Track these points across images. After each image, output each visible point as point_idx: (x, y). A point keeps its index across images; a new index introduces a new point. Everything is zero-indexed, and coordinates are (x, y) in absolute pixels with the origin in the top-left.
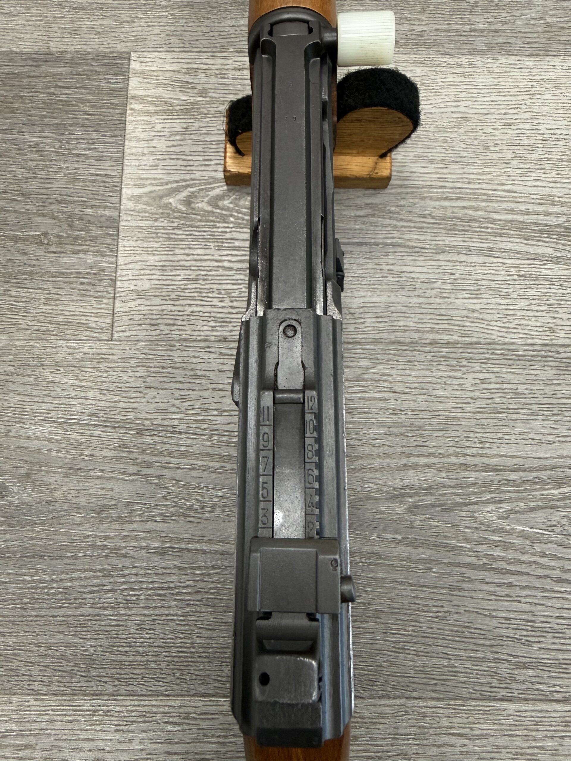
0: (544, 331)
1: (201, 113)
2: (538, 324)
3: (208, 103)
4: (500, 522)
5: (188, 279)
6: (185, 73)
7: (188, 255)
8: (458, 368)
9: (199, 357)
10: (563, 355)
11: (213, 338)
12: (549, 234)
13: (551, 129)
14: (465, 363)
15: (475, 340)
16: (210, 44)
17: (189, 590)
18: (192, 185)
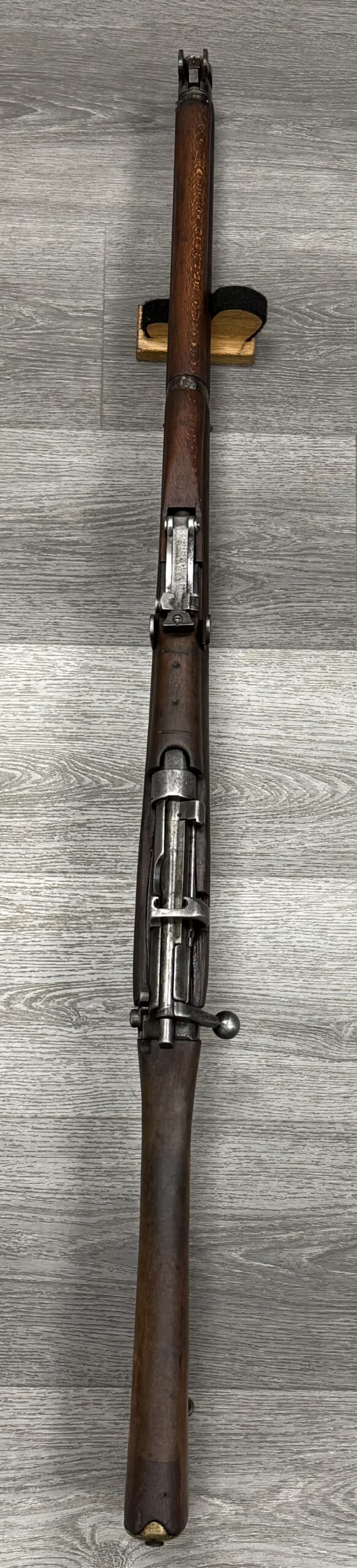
0: (284, 1110)
1: (19, 927)
2: (280, 1105)
3: (24, 917)
4: (241, 1258)
5: (8, 1068)
6: (5, 891)
7: (8, 1047)
8: (216, 1140)
9: (15, 1130)
10: (297, 1130)
11: (27, 1116)
12: (293, 1031)
13: (301, 942)
14: (222, 1136)
15: (230, 1117)
16: (26, 865)
17: (8, 1310)
18: (11, 989)
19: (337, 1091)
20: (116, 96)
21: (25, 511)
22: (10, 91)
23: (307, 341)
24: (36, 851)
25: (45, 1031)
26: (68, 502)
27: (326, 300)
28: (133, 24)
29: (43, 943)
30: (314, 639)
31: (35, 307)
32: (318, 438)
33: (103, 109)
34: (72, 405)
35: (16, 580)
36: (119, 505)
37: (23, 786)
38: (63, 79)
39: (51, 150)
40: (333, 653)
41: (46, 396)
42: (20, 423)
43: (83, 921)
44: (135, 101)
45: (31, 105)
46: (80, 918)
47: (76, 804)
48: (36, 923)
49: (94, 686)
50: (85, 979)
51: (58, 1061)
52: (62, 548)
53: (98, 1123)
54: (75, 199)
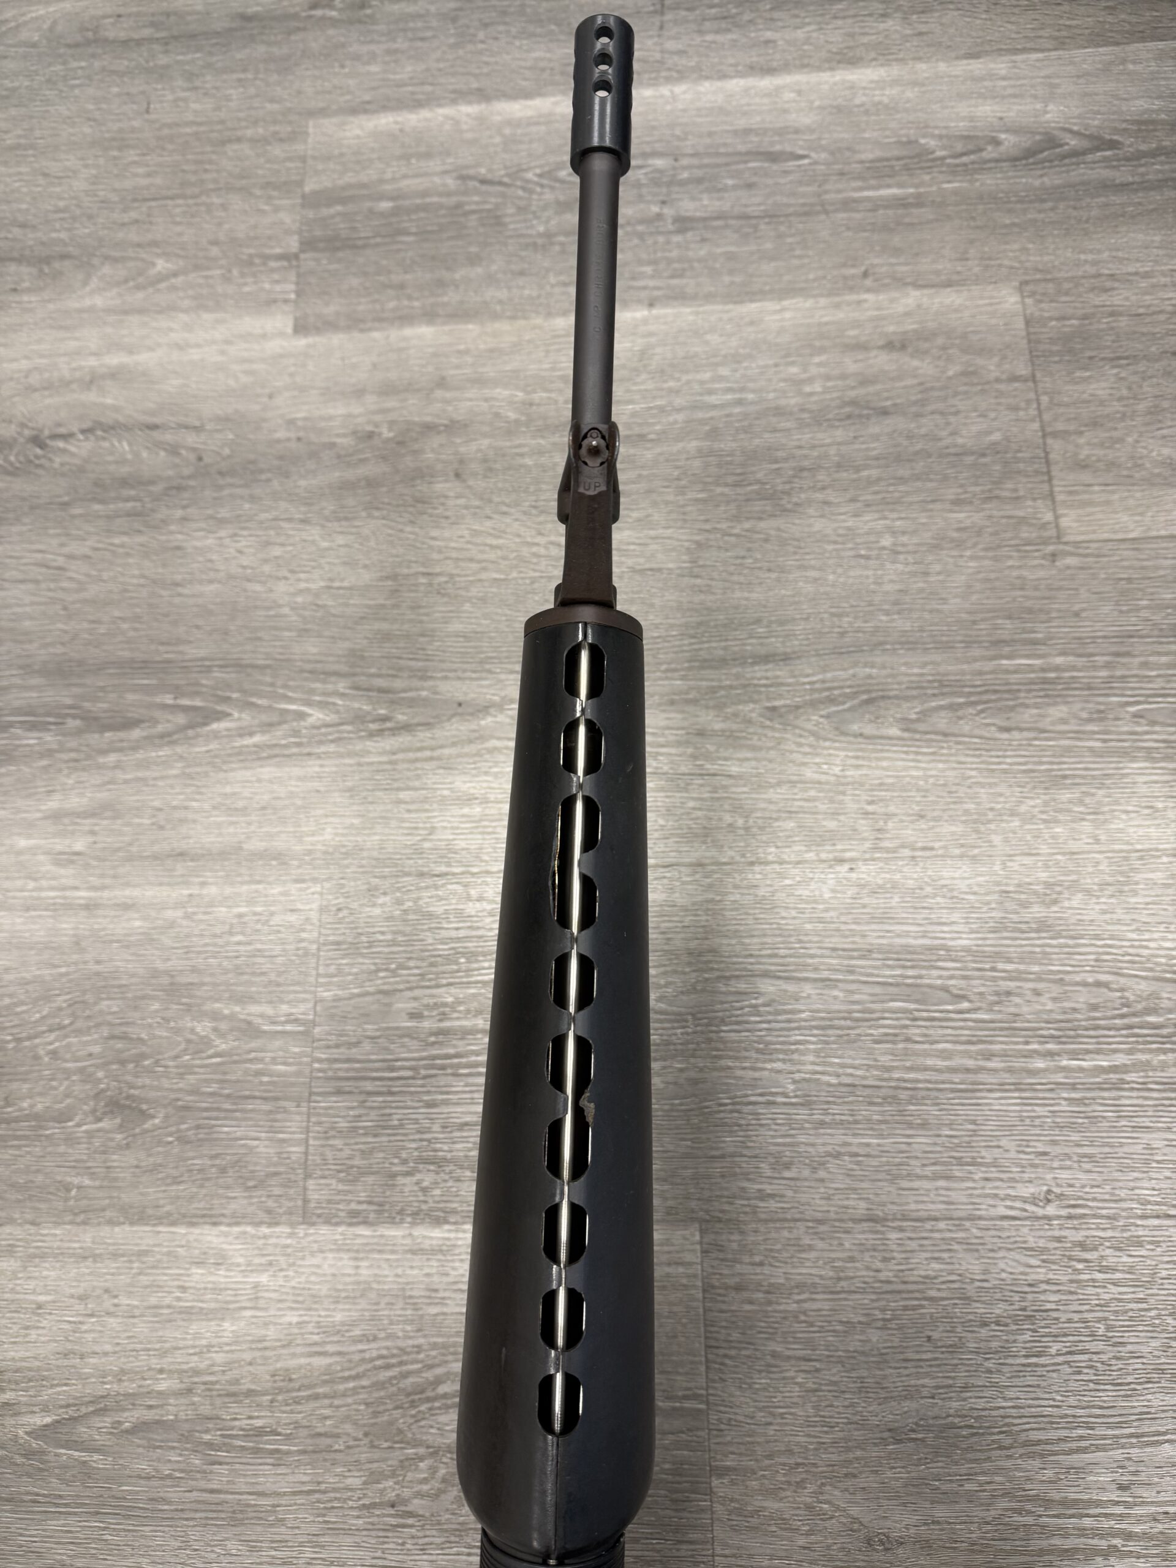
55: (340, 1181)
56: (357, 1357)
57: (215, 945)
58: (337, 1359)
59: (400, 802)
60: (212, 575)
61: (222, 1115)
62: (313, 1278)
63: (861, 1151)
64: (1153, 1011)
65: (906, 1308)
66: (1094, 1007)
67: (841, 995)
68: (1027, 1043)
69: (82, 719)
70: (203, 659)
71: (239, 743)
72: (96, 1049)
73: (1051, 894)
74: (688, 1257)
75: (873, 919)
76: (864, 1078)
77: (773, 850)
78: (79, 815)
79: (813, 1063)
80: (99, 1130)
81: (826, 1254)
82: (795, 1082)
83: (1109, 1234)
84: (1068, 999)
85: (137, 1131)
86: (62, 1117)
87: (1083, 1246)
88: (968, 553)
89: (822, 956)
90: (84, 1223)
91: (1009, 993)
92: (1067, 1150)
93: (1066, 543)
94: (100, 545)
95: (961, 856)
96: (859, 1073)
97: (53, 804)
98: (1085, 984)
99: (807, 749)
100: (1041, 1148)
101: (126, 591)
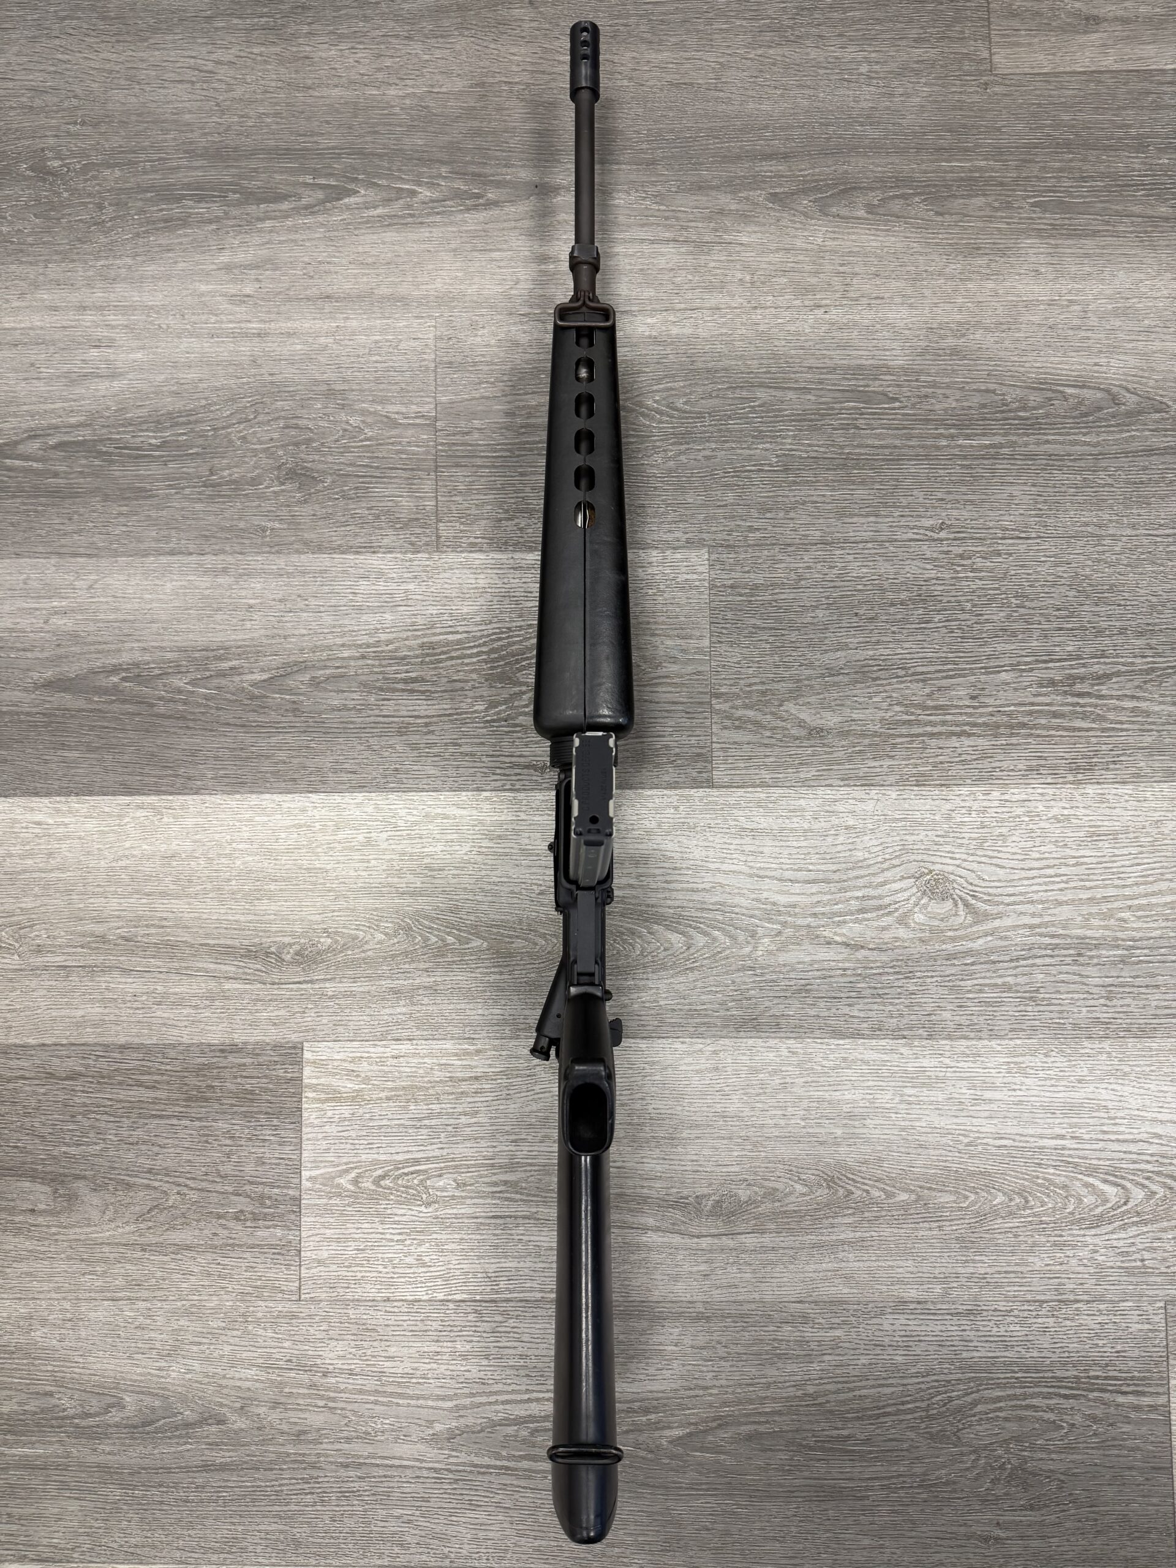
19: (695, 1269)
20: (444, 170)
21: (360, 646)
22: (329, 171)
23: (655, 441)
24: (381, 1018)
25: (395, 1211)
26: (404, 635)
27: (673, 392)
28: (459, 85)
29: (390, 1117)
30: (666, 778)
31: (363, 415)
32: (668, 553)
33: (431, 185)
34: (406, 526)
35: (352, 723)
36: (459, 636)
37: (366, 947)
38: (386, 154)
39: (375, 237)
40: (687, 792)
41: (378, 517)
42: (351, 547)
43: (431, 1091)
44: (465, 174)
45: (352, 186)
46: (428, 1088)
47: (422, 966)
48: (383, 1095)
49: (438, 836)
50: (435, 1154)
51: (408, 1242)
52: (400, 686)
53: (451, 1306)
54: (403, 290)
55: (462, 523)
56: (479, 634)
57: (359, 363)
58: (465, 635)
59: (492, 260)
60: (336, 81)
61: (374, 480)
62: (446, 586)
63: (818, 500)
64: (1024, 408)
65: (842, 597)
66: (984, 406)
67: (813, 398)
68: (936, 429)
69: (241, 193)
70: (334, 148)
71: (367, 213)
72: (276, 436)
73: (962, 328)
74: (701, 569)
75: (839, 347)
76: (825, 453)
77: (771, 298)
78: (246, 267)
79: (791, 444)
80: (283, 491)
81: (792, 565)
82: (777, 456)
83: (979, 549)
84: (967, 400)
85: (313, 491)
86: (255, 482)
87: (961, 556)
88: (923, 80)
89: (801, 372)
90: (278, 552)
91: (926, 396)
92: (957, 497)
93: (996, 75)
94: (242, 54)
95: (903, 304)
96: (822, 449)
97: (224, 258)
98: (979, 391)
99: (798, 225)
100: (940, 495)
101: (266, 92)
